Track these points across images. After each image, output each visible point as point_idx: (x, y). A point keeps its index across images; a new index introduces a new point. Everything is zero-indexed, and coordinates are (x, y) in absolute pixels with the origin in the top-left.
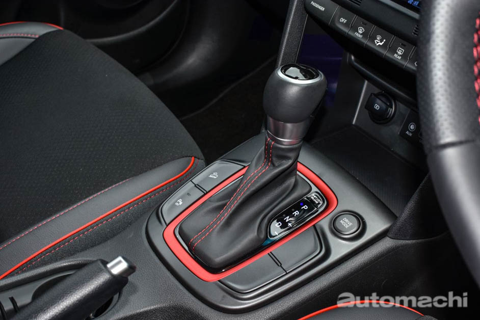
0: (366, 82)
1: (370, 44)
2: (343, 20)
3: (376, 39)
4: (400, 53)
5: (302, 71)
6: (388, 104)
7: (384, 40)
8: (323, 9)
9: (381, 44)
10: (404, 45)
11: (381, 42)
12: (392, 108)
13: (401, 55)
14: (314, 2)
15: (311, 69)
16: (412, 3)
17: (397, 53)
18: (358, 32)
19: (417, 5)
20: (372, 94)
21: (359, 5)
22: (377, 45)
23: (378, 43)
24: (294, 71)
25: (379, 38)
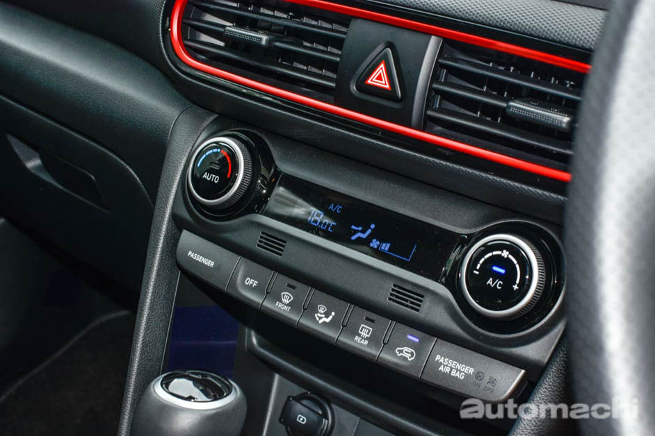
0: (277, 377)
1: (306, 322)
2: (251, 282)
3: (318, 312)
4: (364, 334)
5: (197, 382)
6: (320, 412)
7: (333, 314)
8: (212, 264)
9: (328, 320)
10: (372, 321)
11: (327, 317)
12: (328, 419)
13: (367, 338)
14: (194, 252)
15: (212, 377)
16: (378, 246)
17: (359, 335)
18: (281, 302)
19: (387, 249)
20: (289, 397)
21: (281, 255)
22: (321, 321)
23: (320, 318)
24: (182, 385)
25: (322, 309)
